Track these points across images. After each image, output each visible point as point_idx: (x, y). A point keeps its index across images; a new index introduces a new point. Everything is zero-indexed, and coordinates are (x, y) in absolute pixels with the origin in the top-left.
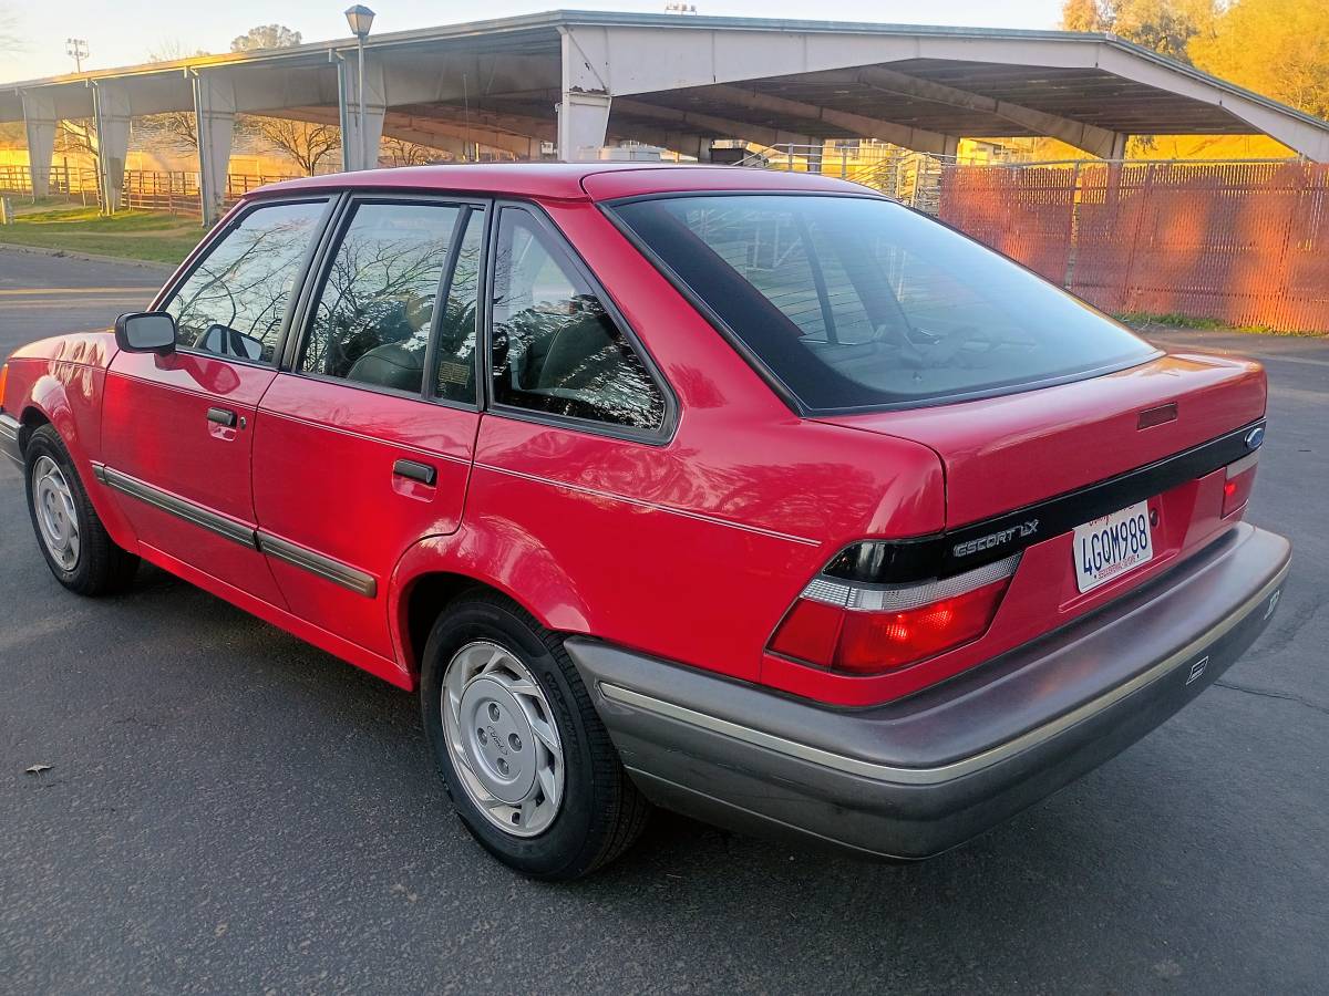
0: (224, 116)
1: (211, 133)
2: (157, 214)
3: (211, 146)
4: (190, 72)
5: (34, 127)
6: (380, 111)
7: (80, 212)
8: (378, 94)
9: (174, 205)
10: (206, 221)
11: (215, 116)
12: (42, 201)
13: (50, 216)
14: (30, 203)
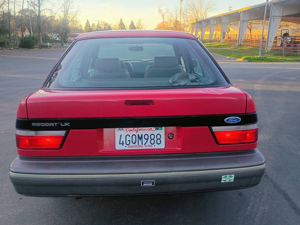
0: (246, 21)
1: (243, 25)
2: (230, 44)
3: (242, 28)
4: (240, 12)
5: (212, 26)
6: (280, 17)
7: (216, 44)
8: (281, 14)
9: (233, 42)
10: (238, 45)
11: (244, 21)
12: (211, 41)
13: (210, 45)
14: (208, 42)
